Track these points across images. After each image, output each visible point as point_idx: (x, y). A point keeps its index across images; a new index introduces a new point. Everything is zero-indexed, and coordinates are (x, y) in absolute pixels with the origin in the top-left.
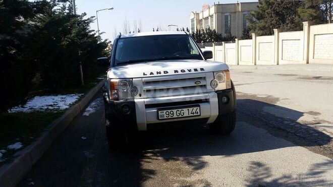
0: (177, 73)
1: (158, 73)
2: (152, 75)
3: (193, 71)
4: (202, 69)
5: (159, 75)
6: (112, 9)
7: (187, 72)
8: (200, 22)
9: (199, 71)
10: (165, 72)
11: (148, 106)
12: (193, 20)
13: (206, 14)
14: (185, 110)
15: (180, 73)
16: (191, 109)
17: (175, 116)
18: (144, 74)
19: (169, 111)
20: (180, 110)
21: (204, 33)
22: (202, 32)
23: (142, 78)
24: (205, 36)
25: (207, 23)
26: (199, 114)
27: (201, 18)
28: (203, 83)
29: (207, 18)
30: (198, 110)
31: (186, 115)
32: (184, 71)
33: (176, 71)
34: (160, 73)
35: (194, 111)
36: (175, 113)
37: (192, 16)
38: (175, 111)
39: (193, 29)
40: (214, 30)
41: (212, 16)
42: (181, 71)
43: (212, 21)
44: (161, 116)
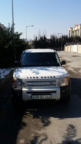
0: (42, 78)
1: (34, 78)
2: (31, 79)
3: (50, 78)
4: (54, 77)
5: (34, 79)
6: (33, 26)
7: (47, 78)
8: (73, 32)
9: (53, 78)
10: (37, 77)
11: (28, 92)
12: (70, 31)
13: (76, 29)
14: (44, 96)
15: (44, 78)
16: (47, 96)
17: (39, 98)
18: (28, 78)
19: (37, 96)
20: (42, 96)
21: (74, 37)
22: (73, 37)
23: (26, 79)
24: (74, 39)
25: (76, 33)
26: (50, 98)
27: (74, 30)
28: (54, 83)
29: (76, 31)
30: (50, 96)
31: (45, 98)
32: (46, 78)
33: (42, 77)
34: (35, 78)
35: (48, 97)
36: (40, 97)
37: (70, 29)
38: (39, 96)
39: (69, 35)
40: (79, 37)
41: (79, 30)
42: (44, 77)
43: (79, 32)
44: (33, 98)
